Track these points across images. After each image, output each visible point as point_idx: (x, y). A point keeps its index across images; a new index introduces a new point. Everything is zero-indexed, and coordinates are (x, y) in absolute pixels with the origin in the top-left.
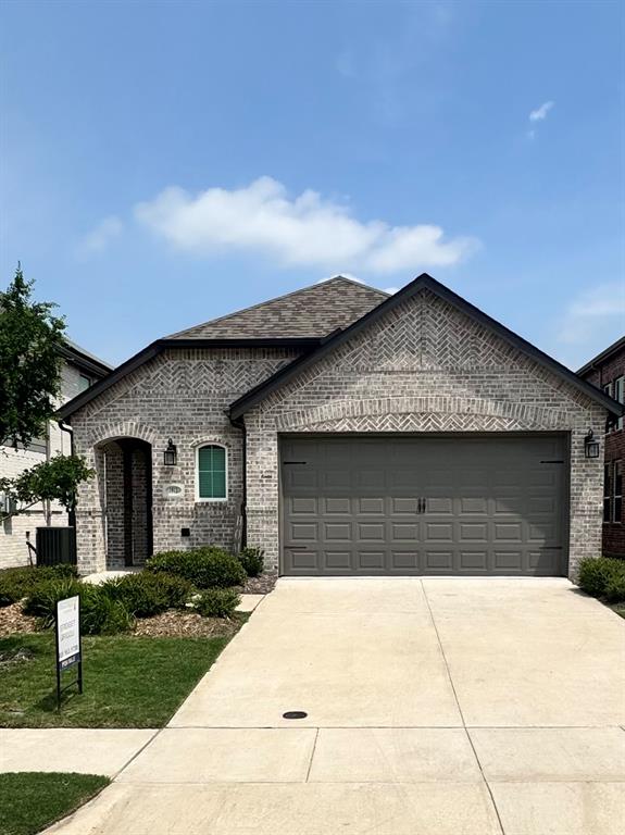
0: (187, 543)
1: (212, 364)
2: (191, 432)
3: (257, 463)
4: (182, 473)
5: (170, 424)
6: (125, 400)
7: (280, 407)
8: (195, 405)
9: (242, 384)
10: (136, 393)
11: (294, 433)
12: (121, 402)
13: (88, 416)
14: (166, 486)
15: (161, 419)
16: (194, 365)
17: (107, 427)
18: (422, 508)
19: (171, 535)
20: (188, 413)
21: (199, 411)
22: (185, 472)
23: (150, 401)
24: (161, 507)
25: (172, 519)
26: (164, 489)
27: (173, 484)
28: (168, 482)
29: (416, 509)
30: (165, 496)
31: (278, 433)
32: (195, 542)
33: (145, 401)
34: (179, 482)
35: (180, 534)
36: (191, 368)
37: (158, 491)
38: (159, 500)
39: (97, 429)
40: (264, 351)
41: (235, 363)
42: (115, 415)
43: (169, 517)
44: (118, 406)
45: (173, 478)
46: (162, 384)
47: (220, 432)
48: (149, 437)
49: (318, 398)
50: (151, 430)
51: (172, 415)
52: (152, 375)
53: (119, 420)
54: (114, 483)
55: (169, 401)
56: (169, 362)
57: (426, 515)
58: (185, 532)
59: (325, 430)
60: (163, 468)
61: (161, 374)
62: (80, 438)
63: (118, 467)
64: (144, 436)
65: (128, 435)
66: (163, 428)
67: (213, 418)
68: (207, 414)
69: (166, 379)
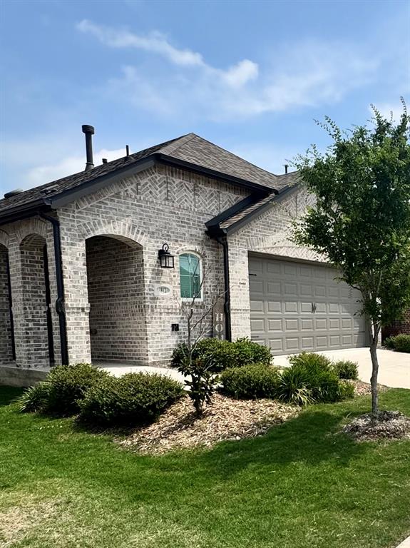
0: (176, 336)
1: (190, 185)
2: (177, 241)
3: (236, 272)
4: (170, 275)
5: (158, 230)
6: (116, 200)
7: (249, 232)
8: (179, 218)
9: (213, 208)
10: (128, 196)
11: (257, 252)
12: (111, 200)
13: (78, 208)
14: (157, 286)
15: (151, 224)
16: (176, 183)
17: (99, 223)
18: (314, 309)
19: (163, 330)
20: (174, 224)
21: (182, 223)
22: (172, 274)
23: (141, 206)
24: (154, 305)
25: (163, 316)
26: (155, 289)
27: (163, 285)
28: (158, 282)
29: (311, 310)
30: (156, 295)
31: (248, 251)
32: (183, 335)
33: (136, 205)
34: (168, 283)
35: (171, 329)
36: (175, 185)
37: (150, 290)
38: (151, 298)
39: (89, 223)
40: (227, 186)
41: (208, 189)
42: (107, 213)
43: (161, 313)
44: (110, 204)
45: (163, 279)
46: (151, 192)
47: (199, 244)
48: (142, 240)
49: (270, 230)
50: (142, 234)
51: (160, 223)
52: (142, 182)
53: (111, 218)
54: (34, 279)
55: (158, 210)
56: (156, 174)
57: (316, 313)
58: (175, 328)
59: (274, 253)
60: (153, 270)
61: (150, 184)
62: (69, 230)
63: (37, 262)
64: (136, 237)
65: (121, 234)
66: (153, 233)
67: (194, 231)
68: (189, 228)
69: (154, 188)
